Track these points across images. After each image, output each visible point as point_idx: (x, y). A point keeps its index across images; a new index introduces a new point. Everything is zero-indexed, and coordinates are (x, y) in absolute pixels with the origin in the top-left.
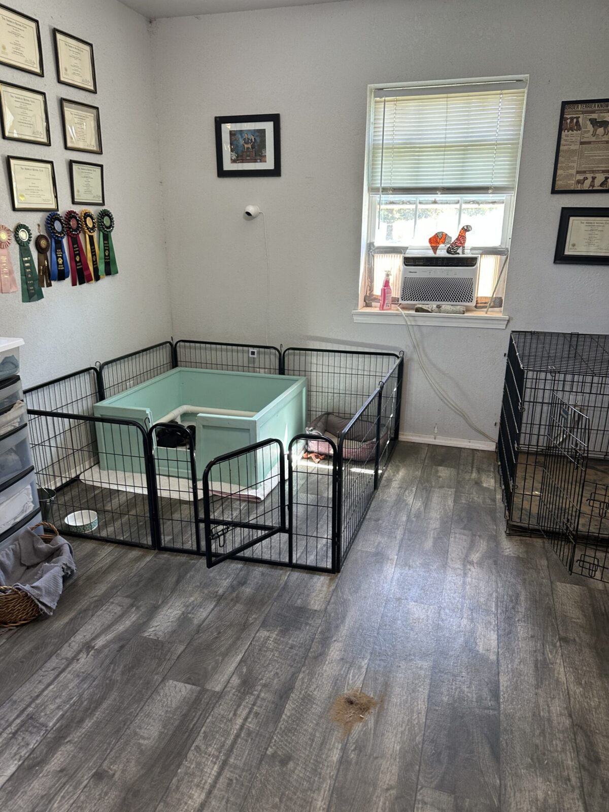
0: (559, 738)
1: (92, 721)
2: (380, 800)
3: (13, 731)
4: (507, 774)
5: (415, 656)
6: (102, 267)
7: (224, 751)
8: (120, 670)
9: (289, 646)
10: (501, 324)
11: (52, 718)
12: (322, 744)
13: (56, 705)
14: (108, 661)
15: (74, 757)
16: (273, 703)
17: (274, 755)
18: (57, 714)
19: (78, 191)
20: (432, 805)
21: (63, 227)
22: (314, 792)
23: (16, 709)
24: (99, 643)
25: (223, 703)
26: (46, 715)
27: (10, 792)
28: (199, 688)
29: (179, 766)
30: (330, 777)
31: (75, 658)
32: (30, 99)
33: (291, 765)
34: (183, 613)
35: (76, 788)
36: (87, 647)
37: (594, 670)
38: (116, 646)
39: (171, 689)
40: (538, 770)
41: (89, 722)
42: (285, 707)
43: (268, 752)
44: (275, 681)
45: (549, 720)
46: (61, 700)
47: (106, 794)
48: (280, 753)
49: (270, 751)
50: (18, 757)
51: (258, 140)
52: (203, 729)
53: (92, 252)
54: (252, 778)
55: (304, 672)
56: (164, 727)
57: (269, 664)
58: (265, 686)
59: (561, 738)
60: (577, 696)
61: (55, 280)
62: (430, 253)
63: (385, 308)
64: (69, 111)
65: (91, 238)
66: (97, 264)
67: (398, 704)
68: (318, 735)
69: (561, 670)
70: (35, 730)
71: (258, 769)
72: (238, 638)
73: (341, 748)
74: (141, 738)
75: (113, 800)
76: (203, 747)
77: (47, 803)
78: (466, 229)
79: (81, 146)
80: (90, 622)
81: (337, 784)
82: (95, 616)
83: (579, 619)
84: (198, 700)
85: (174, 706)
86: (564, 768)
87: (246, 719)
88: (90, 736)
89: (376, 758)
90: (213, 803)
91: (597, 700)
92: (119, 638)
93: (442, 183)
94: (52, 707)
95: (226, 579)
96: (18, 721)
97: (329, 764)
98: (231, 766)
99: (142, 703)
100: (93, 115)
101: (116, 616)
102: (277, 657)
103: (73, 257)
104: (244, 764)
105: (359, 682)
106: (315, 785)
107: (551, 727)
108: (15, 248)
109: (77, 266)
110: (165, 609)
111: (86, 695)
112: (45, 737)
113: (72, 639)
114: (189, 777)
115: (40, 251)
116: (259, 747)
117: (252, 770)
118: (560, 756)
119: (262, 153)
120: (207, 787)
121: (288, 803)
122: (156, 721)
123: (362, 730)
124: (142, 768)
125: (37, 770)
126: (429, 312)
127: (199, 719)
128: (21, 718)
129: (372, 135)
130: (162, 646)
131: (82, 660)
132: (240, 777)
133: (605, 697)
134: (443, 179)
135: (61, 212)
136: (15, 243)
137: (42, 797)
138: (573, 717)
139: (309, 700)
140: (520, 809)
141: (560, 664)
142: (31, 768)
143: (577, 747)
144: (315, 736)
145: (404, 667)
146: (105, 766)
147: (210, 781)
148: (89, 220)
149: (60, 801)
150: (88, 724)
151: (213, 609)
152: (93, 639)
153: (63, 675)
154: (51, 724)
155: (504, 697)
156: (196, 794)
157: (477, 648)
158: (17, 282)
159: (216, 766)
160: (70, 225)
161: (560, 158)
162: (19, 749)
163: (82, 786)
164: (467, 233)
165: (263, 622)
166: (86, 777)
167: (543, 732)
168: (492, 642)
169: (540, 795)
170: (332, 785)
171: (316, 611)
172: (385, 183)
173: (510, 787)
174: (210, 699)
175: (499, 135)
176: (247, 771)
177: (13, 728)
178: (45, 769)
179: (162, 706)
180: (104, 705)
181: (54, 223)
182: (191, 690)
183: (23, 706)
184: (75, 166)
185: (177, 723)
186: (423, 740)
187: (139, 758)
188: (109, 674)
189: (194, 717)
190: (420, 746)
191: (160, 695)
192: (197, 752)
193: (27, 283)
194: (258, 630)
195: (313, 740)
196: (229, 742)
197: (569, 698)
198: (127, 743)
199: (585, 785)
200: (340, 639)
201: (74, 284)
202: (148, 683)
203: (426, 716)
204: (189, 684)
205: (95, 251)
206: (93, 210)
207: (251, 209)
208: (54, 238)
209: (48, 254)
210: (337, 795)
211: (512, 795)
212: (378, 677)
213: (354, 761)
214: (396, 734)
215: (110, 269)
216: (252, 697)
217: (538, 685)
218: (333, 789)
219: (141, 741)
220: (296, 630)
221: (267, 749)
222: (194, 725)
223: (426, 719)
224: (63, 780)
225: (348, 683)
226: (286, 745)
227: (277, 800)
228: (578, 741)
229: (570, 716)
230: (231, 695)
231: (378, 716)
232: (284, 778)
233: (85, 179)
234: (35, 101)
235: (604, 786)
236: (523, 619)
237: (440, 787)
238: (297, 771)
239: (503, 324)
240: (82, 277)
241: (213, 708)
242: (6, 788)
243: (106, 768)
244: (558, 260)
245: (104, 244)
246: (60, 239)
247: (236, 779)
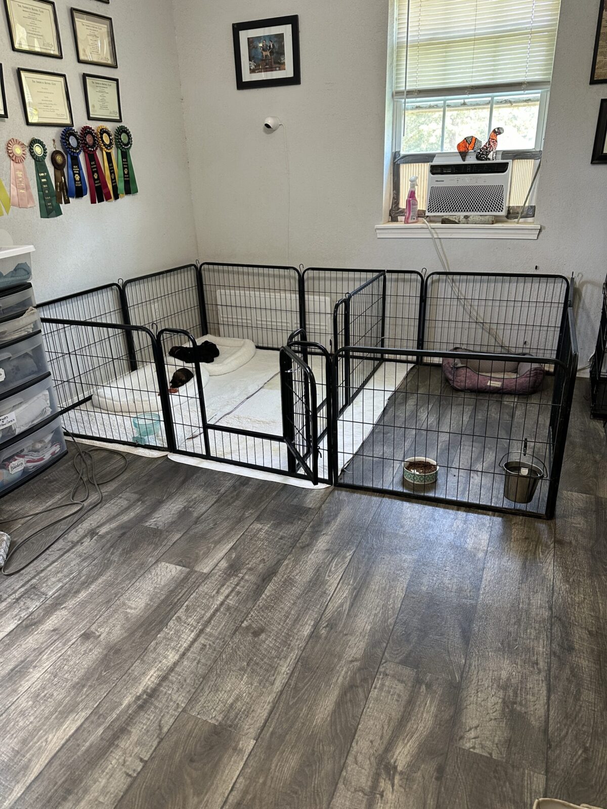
0: (535, 628)
1: (87, 592)
2: (342, 670)
3: (17, 597)
4: (474, 655)
5: (401, 550)
6: (121, 186)
7: (202, 622)
8: (118, 552)
9: (279, 537)
10: (532, 234)
11: (52, 589)
12: (295, 620)
13: (57, 579)
14: (109, 545)
15: (67, 620)
16: (256, 584)
17: (248, 628)
18: (57, 585)
19: (94, 106)
20: (393, 676)
21: (78, 143)
22: (281, 659)
23: (22, 580)
24: (103, 530)
25: (208, 583)
26: (47, 586)
27: (8, 644)
28: (188, 570)
29: (159, 632)
30: (298, 648)
31: (80, 541)
32: (37, 9)
33: (263, 636)
34: (185, 507)
35: (64, 644)
36: (92, 533)
37: (586, 570)
38: (118, 533)
39: (163, 569)
40: (506, 654)
41: (84, 593)
42: (266, 588)
43: (243, 625)
44: (261, 566)
45: (528, 612)
46: (62, 575)
47: (91, 650)
48: (254, 626)
49: (245, 624)
50: (18, 617)
51: (276, 46)
52: (187, 603)
53: (110, 170)
54: (224, 645)
55: (289, 559)
56: (151, 600)
57: (257, 551)
58: (250, 569)
59: (537, 627)
60: (561, 592)
61: (73, 197)
62: (458, 161)
63: (410, 221)
64: (80, 22)
65: (109, 155)
66: (116, 182)
67: (376, 590)
68: (293, 612)
69: (550, 568)
70: (36, 597)
71: (232, 638)
72: (232, 529)
73: (314, 625)
74: (128, 608)
75: (96, 655)
76: (184, 618)
77: (38, 654)
78: (498, 132)
79: (95, 59)
80: (98, 512)
81: (303, 654)
82: (103, 508)
83: (580, 524)
84: (186, 579)
85: (163, 583)
86: (534, 654)
87: (227, 597)
88: (83, 604)
89: (346, 635)
90: (185, 663)
91: (582, 596)
92: (121, 527)
93: (471, 81)
94: (54, 580)
95: (229, 480)
96: (23, 589)
97: (299, 637)
98: (207, 634)
99: (134, 580)
100: (106, 26)
101: (122, 509)
102: (266, 545)
103: (91, 173)
104: (219, 634)
105: (341, 570)
106: (283, 653)
107: (528, 618)
108: (30, 163)
109: (95, 184)
110: (169, 503)
111: (84, 572)
112: (43, 603)
113: (80, 526)
114: (166, 641)
115: (57, 167)
116: (235, 620)
117: (226, 639)
118: (532, 643)
119: (281, 60)
120: (182, 650)
121: (255, 667)
122: (145, 595)
123: (336, 610)
124: (125, 632)
125: (33, 629)
126: (456, 223)
127: (184, 594)
128: (25, 588)
129: (396, 32)
130: (161, 534)
131: (86, 544)
132: (214, 643)
133: (591, 594)
134: (472, 77)
135: (77, 128)
136: (31, 157)
137: (35, 650)
138: (553, 609)
139: (291, 583)
140: (481, 685)
141: (550, 563)
142: (27, 627)
143: (552, 636)
144: (290, 613)
145: (388, 559)
146: (93, 629)
147: (185, 645)
148: (105, 136)
149: (50, 654)
150: (83, 595)
151: (213, 505)
152: (98, 527)
153: (67, 555)
154: (50, 593)
155: (485, 590)
156: (171, 655)
157: (466, 546)
158: (34, 197)
159: (193, 634)
160: (86, 140)
161: (600, 42)
162: (20, 611)
163: (70, 643)
164: (498, 136)
165: (258, 517)
166: (75, 636)
167: (518, 622)
168: (482, 541)
169: (504, 675)
170: (299, 655)
171: (310, 508)
172: (410, 86)
173: (475, 666)
174: (197, 579)
175: (534, 22)
176: (220, 639)
177: (17, 595)
178: (41, 628)
179: (152, 583)
180: (100, 581)
181: (69, 138)
182: (180, 571)
183: (28, 578)
184: (88, 80)
185: (163, 597)
186: (395, 622)
187: (124, 624)
188: (109, 555)
189: (180, 593)
190: (391, 628)
191: (151, 574)
192: (178, 622)
193: (44, 199)
194: (252, 523)
195: (288, 617)
196: (208, 615)
197: (553, 593)
198: (115, 611)
199: (553, 669)
200: (330, 533)
201: (93, 202)
202: (142, 565)
203: (402, 602)
204: (180, 566)
205: (113, 169)
206: (111, 127)
207: (269, 122)
208: (70, 154)
209: (65, 170)
210: (302, 663)
211: (475, 672)
212: (360, 566)
213: (323, 636)
214: (370, 615)
215: (130, 188)
216: (237, 579)
217: (522, 580)
218: (299, 658)
219: (128, 610)
220: (288, 524)
221: (242, 622)
222: (179, 600)
223: (402, 604)
224: (55, 638)
225: (330, 570)
226: (261, 620)
227: (245, 664)
228: (553, 631)
229: (551, 608)
230: (217, 576)
231: (354, 599)
232: (254, 646)
233: (101, 94)
234: (43, 10)
235: (572, 672)
236: (520, 523)
237: (404, 662)
238: (268, 642)
239: (534, 234)
240: (100, 194)
241: (199, 586)
242: (4, 641)
243: (94, 630)
244: (597, 160)
245: (123, 161)
246: (76, 155)
247: (210, 645)
